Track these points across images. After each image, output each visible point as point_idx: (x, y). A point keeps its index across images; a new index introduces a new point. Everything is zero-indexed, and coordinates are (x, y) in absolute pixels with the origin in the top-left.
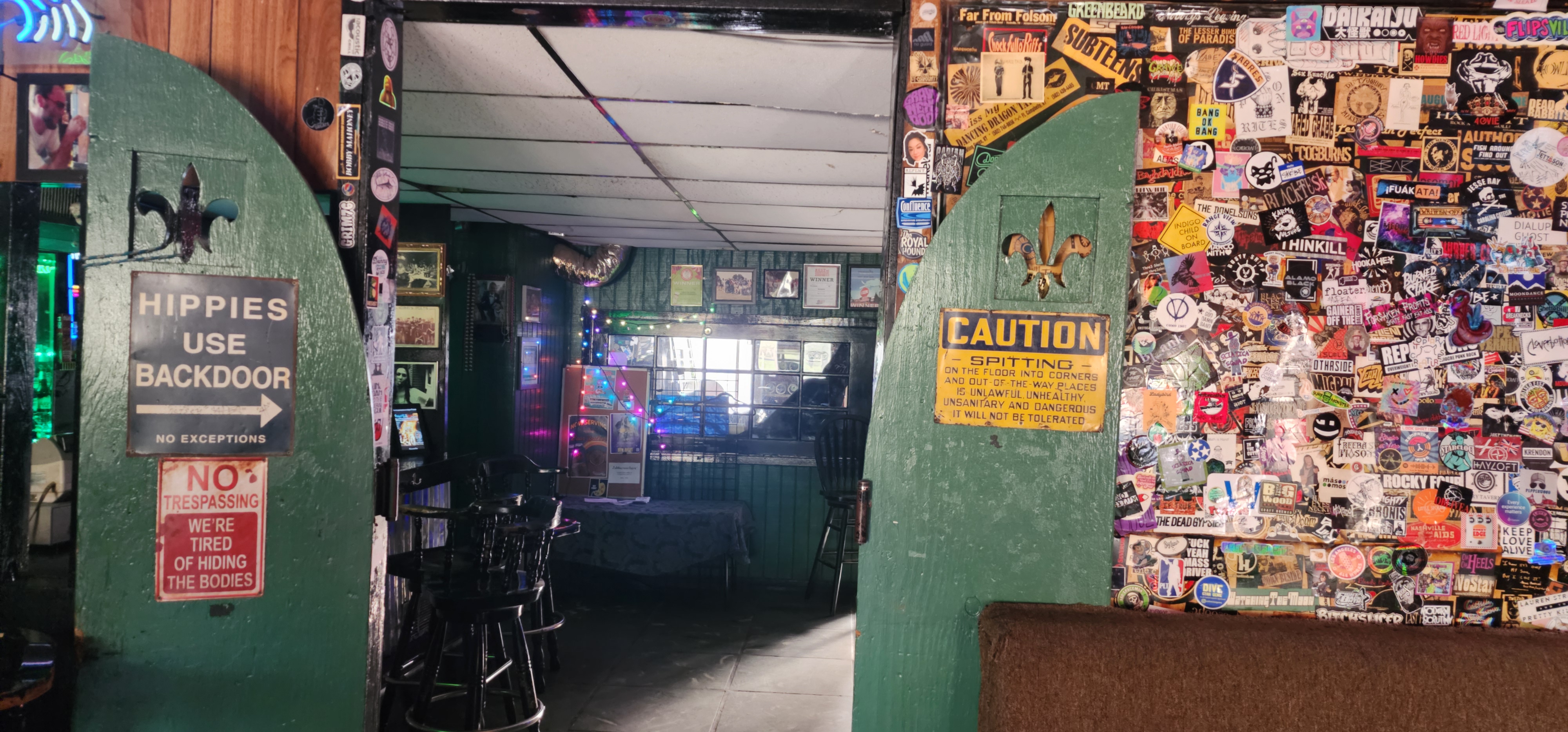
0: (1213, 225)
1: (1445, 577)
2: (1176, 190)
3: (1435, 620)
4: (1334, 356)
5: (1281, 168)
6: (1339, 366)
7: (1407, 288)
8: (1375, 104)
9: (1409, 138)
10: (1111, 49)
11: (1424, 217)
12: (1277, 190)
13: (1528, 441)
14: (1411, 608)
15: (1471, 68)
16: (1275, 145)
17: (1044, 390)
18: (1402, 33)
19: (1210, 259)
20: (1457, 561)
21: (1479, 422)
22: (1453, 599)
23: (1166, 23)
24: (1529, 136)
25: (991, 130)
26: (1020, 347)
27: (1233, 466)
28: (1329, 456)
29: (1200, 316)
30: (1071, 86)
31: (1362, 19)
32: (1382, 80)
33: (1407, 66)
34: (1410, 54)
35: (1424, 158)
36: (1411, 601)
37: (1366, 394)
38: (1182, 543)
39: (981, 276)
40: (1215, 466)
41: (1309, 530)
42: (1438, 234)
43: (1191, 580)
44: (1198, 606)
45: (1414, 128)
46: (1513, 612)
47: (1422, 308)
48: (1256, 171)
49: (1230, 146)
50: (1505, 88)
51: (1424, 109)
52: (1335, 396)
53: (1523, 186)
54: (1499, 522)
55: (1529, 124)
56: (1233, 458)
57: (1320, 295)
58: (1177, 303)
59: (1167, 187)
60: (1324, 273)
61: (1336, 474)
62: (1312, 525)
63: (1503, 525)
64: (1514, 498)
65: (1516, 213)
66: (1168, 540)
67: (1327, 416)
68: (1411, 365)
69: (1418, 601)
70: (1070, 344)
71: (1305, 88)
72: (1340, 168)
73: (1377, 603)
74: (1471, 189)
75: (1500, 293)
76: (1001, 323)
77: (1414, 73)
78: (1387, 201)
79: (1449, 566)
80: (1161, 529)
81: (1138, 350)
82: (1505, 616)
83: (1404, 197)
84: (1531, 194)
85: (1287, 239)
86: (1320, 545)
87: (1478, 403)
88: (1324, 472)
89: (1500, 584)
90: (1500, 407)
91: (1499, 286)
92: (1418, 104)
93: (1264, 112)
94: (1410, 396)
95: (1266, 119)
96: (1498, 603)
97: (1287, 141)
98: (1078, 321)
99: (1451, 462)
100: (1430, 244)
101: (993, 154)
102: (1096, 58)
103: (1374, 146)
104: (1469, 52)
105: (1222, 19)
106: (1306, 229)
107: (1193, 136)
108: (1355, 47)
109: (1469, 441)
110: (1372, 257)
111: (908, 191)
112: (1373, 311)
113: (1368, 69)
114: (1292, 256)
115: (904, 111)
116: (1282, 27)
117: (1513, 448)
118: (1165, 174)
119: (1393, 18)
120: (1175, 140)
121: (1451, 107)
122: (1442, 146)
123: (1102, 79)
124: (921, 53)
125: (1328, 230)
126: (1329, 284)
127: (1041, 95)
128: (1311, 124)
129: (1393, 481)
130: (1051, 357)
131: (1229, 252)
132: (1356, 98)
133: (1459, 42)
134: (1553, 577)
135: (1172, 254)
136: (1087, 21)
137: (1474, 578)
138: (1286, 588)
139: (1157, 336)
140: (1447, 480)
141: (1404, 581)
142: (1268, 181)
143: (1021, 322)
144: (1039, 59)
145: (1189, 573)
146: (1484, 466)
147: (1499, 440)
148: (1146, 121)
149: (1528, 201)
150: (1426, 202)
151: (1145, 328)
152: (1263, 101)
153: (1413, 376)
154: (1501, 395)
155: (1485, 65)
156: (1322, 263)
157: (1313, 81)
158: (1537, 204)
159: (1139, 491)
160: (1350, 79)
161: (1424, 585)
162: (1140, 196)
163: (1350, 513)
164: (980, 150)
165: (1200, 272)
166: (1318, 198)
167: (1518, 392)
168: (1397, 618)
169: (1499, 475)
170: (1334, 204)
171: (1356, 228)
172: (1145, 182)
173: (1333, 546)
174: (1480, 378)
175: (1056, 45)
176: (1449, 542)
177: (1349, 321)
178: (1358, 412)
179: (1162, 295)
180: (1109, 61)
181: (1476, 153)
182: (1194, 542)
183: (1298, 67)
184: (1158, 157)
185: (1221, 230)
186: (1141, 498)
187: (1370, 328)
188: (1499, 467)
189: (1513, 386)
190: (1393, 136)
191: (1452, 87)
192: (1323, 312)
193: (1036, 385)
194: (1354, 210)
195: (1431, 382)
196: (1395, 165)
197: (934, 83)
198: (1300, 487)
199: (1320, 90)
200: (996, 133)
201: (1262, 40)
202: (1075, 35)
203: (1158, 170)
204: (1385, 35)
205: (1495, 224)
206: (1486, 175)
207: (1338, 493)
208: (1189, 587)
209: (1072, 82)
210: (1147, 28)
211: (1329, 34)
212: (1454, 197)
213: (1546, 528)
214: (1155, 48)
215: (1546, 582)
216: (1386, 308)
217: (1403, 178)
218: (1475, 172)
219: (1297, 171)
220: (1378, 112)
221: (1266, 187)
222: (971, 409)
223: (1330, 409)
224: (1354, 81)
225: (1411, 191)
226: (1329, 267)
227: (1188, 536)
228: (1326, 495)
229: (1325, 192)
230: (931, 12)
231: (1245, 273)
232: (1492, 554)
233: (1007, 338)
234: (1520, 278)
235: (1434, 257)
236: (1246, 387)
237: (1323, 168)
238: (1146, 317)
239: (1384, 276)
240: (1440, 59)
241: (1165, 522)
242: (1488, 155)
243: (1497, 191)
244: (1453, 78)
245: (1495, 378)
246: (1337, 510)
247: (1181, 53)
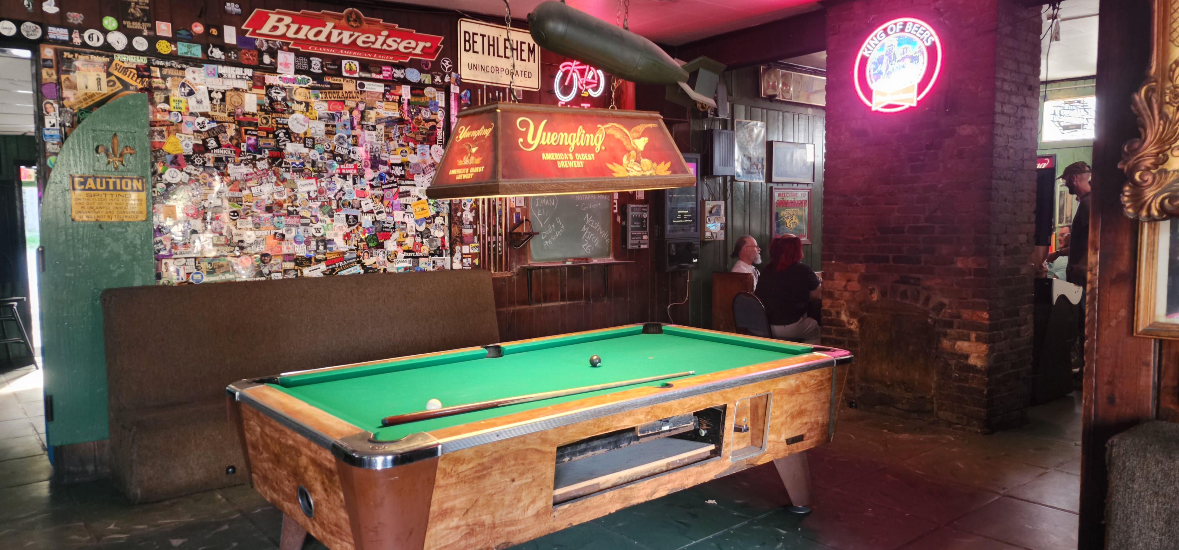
0: (184, 143)
1: (278, 263)
2: (168, 130)
3: (276, 278)
4: (235, 190)
5: (208, 123)
6: (237, 194)
7: (258, 167)
8: (240, 102)
9: (254, 115)
10: (134, 74)
11: (261, 142)
12: (207, 131)
13: (303, 217)
14: (268, 275)
15: (273, 91)
16: (205, 115)
17: (120, 206)
18: (247, 78)
19: (185, 156)
20: (282, 258)
21: (286, 212)
22: (282, 270)
23: (157, 66)
24: (294, 116)
25: (84, 103)
26: (107, 189)
27: (201, 231)
28: (236, 225)
29: (182, 177)
30: (119, 87)
31: (232, 72)
32: (242, 94)
33: (250, 89)
34: (251, 85)
35: (259, 122)
36: (268, 272)
37: (247, 203)
38: (184, 261)
39: (87, 161)
40: (194, 232)
41: (231, 252)
42: (267, 148)
43: (188, 274)
44: (192, 283)
45: (255, 111)
46: (302, 273)
47: (264, 174)
48: (199, 124)
49: (188, 114)
50: (284, 99)
51: (258, 105)
52: (236, 204)
53: (293, 133)
54: (294, 244)
55: (293, 112)
56: (200, 228)
57: (227, 169)
58: (173, 172)
59: (164, 128)
60: (228, 161)
61: (239, 232)
62: (232, 250)
63: (296, 245)
64: (299, 236)
65: (292, 142)
66: (178, 260)
67: (234, 212)
68: (262, 193)
69: (270, 273)
70: (129, 188)
71: (213, 95)
72: (230, 124)
73: (257, 274)
74: (276, 133)
75: (289, 168)
76: (98, 180)
77: (253, 92)
78: (248, 136)
79: (279, 260)
80: (175, 256)
81: (159, 190)
82: (299, 275)
83: (254, 135)
84: (296, 135)
85: (213, 149)
86: (236, 257)
87: (285, 205)
88: (235, 231)
89: (297, 264)
90: (292, 206)
91: (288, 166)
92: (255, 103)
93: (199, 102)
94: (262, 204)
95: (200, 105)
96: (296, 270)
97: (209, 113)
98: (132, 179)
99: (277, 225)
100: (264, 152)
101: (87, 112)
102: (128, 77)
103: (242, 117)
104: (271, 86)
105: (179, 66)
106: (220, 146)
107: (172, 109)
108: (231, 81)
109: (283, 218)
110: (245, 156)
111: (48, 126)
112: (247, 175)
113: (237, 89)
114: (215, 155)
115: (42, 93)
116: (203, 71)
117: (298, 220)
118: (163, 123)
119: (244, 72)
120: (165, 111)
121: (267, 105)
122: (265, 118)
123: (132, 85)
124: (47, 69)
125: (228, 146)
126: (230, 166)
127: (106, 90)
128: (218, 108)
129: (259, 233)
130: (122, 193)
131: (191, 153)
132: (233, 99)
133: (268, 82)
134: (313, 260)
135: (169, 154)
136: (123, 62)
137: (288, 263)
138: (224, 273)
139: (166, 184)
140: (277, 231)
141: (265, 266)
142: (203, 127)
143: (107, 180)
144: (103, 76)
145: (188, 271)
146: (289, 226)
147: (293, 217)
148: (153, 102)
149: (295, 138)
150: (262, 137)
151: (161, 181)
152: (199, 98)
153: (263, 197)
154: (292, 202)
155: (277, 91)
156: (227, 158)
157: (217, 92)
158: (298, 139)
159: (165, 243)
160: (230, 93)
161: (272, 267)
162: (153, 132)
163: (245, 245)
164: (80, 110)
165: (181, 160)
166: (223, 134)
167: (298, 201)
168: (264, 279)
169: (293, 229)
170: (229, 137)
171: (238, 146)
172: (155, 126)
173: (239, 256)
174: (285, 197)
175: (111, 70)
176: (279, 252)
177: (239, 178)
178: (244, 210)
179: (166, 169)
180: (134, 79)
181: (277, 121)
182: (188, 260)
183: (211, 87)
184: (159, 117)
185: (187, 145)
186: (165, 246)
187: (246, 181)
188: (293, 226)
189: (296, 199)
190: (248, 114)
191: (266, 98)
192: (229, 175)
193: (117, 204)
194: (237, 139)
195: (269, 199)
196: (250, 124)
197: (55, 82)
198: (226, 237)
199: (220, 96)
200: (87, 103)
201: (196, 75)
202: (118, 67)
203: (160, 122)
204: (242, 78)
205: (285, 145)
206: (281, 129)
207: (240, 238)
208: (188, 277)
209: (119, 86)
210: (149, 67)
211: (220, 76)
212: (271, 136)
213: (309, 245)
214: (153, 75)
215: (311, 262)
216: (251, 174)
217: (253, 128)
218: (277, 127)
219: (214, 125)
220: (242, 105)
221: (203, 130)
222: (88, 214)
223: (234, 209)
224: (232, 93)
225: (256, 133)
226: (229, 159)
227: (186, 258)
228: (236, 239)
229: (225, 132)
230: (50, 52)
231: (198, 161)
232: (293, 255)
233: (101, 186)
234: (295, 163)
235: (266, 156)
236: (203, 203)
237: (224, 124)
238: (161, 177)
239: (250, 163)
240: (262, 88)
241: (176, 254)
242: (281, 122)
243: (285, 134)
244: (267, 95)
245: (290, 197)
246: (240, 244)
247: (164, 78)
